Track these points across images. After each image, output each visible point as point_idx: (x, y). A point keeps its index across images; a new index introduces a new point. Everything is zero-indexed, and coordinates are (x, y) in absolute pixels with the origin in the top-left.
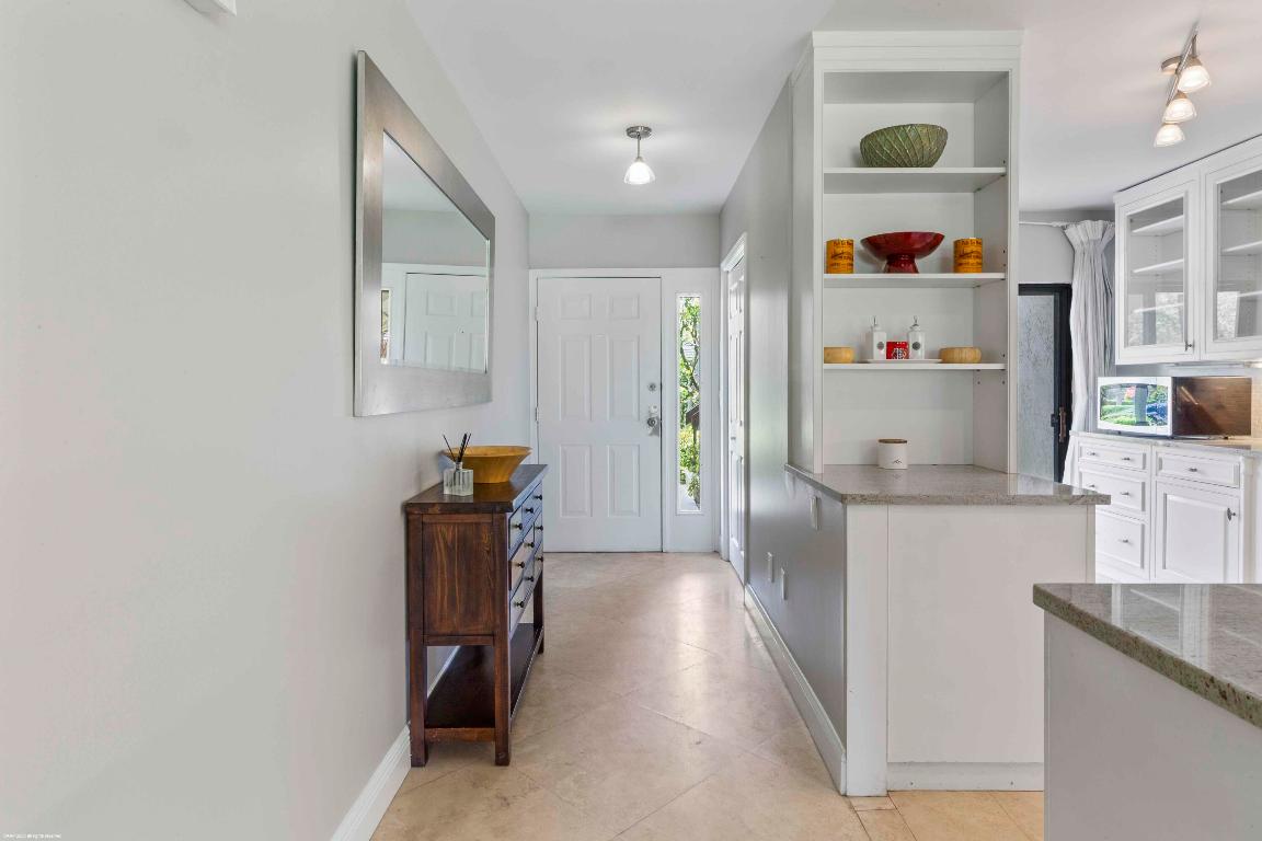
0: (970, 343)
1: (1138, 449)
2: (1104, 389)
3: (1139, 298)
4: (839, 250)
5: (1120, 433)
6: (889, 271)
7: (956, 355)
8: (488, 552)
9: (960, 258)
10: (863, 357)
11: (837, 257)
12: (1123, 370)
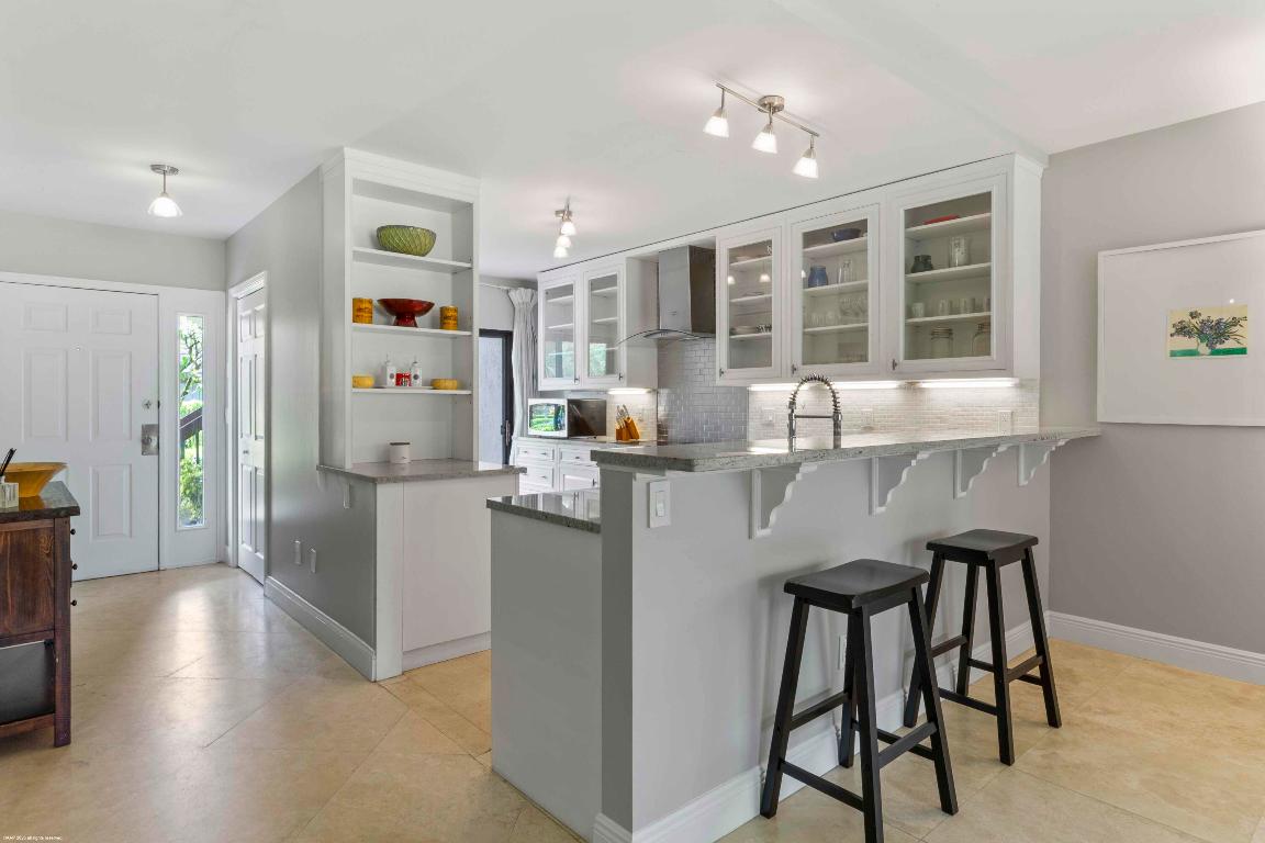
0: (450, 376)
1: (549, 446)
2: (531, 407)
3: (553, 345)
4: (363, 306)
5: (540, 437)
6: (397, 324)
7: (443, 384)
8: (48, 555)
9: (443, 320)
10: (379, 385)
11: (360, 311)
12: (544, 394)
